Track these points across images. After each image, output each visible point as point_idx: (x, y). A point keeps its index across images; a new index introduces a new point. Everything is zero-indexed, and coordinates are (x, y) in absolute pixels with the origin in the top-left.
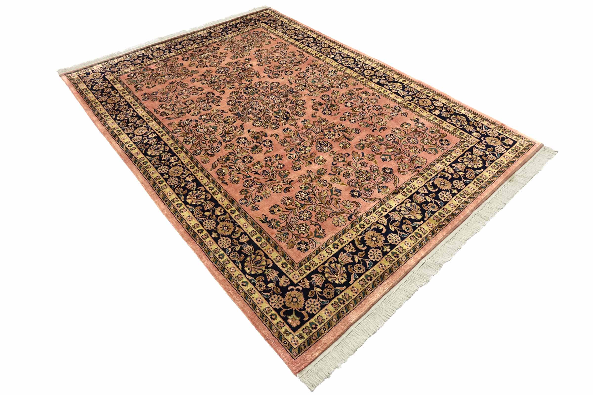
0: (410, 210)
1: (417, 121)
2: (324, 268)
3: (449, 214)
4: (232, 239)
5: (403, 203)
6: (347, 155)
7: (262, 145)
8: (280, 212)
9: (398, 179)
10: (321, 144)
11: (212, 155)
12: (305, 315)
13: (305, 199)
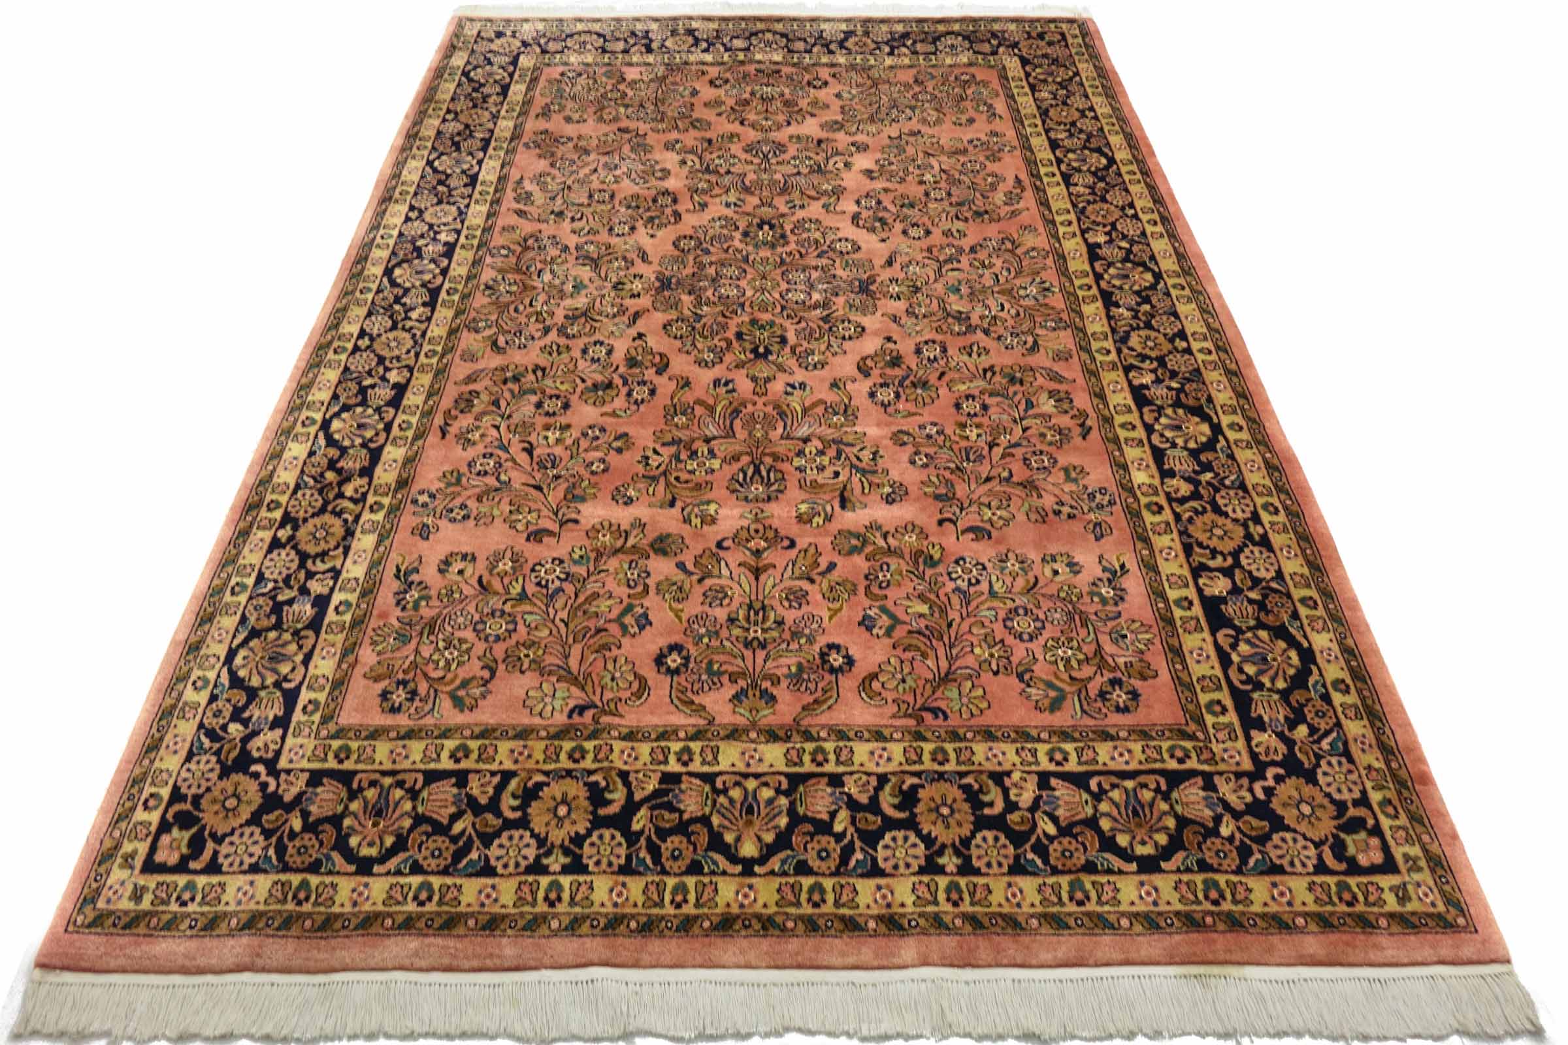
0: (750, 811)
1: (1115, 575)
2: (373, 784)
3: (844, 911)
4: (302, 565)
5: (757, 776)
6: (786, 543)
7: (624, 390)
8: (459, 578)
9: (831, 701)
10: (757, 471)
11: (498, 348)
12: (207, 855)
13: (546, 586)
